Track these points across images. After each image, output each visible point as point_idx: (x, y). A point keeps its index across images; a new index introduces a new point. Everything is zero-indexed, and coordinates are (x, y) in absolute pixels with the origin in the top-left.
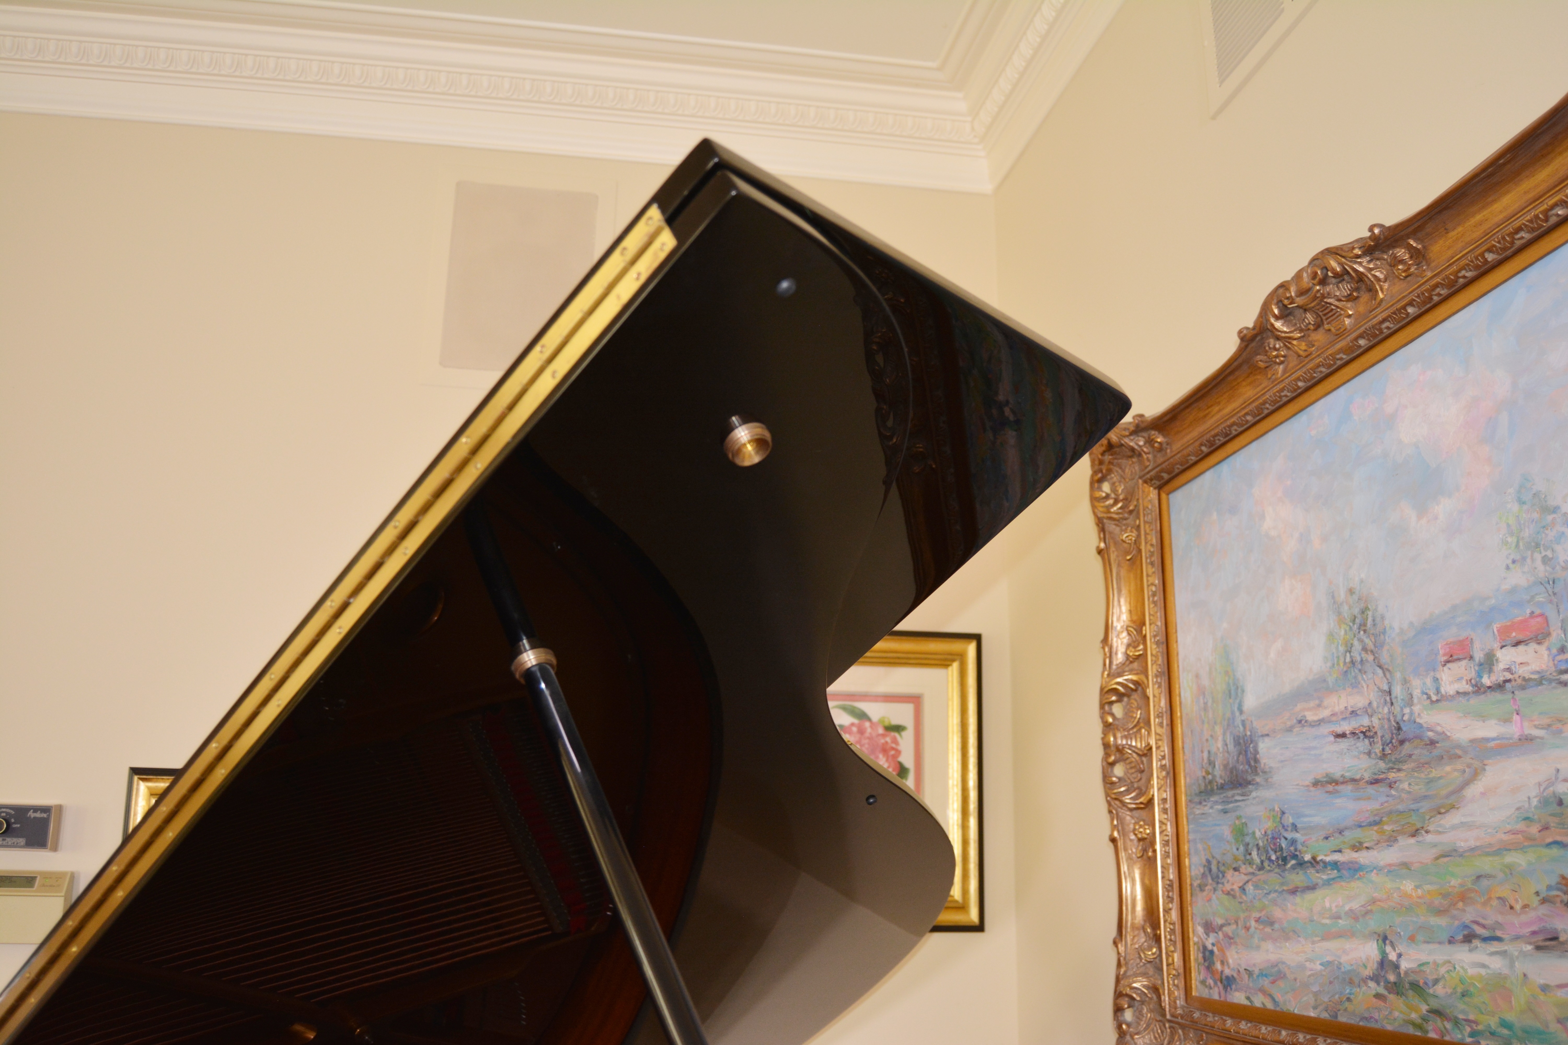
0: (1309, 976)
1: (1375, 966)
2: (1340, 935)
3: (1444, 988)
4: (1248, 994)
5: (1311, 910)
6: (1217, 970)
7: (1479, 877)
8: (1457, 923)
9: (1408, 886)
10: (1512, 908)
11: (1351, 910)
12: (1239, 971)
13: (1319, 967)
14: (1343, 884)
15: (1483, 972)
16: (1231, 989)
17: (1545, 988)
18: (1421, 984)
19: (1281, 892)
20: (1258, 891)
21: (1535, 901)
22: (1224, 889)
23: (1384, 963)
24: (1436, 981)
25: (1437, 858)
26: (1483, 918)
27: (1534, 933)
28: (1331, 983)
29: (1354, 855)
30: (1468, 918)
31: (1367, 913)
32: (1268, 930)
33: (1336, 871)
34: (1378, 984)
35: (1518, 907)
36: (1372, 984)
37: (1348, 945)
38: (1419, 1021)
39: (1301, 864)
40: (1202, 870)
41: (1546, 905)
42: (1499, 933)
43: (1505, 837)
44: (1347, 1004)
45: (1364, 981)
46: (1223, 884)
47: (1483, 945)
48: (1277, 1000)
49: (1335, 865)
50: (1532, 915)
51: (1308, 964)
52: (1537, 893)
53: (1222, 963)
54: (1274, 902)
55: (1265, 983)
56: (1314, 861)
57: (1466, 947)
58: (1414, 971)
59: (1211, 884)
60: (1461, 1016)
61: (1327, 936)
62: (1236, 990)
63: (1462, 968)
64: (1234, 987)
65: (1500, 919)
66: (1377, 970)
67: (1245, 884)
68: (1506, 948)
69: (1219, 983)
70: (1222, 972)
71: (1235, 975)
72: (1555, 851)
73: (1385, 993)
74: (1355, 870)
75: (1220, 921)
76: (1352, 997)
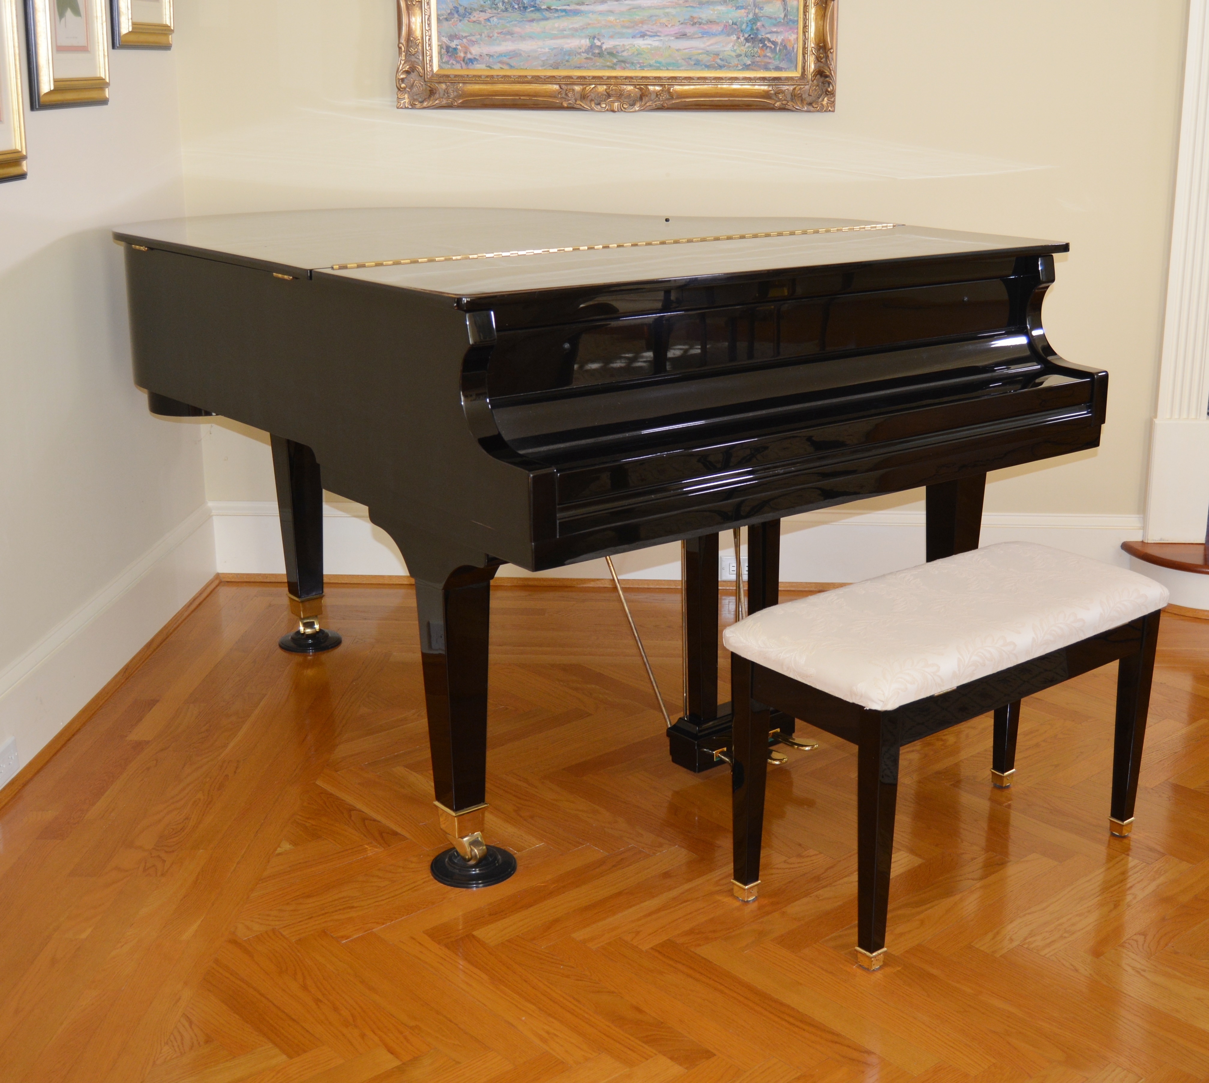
0: (540, 54)
1: (587, 47)
2: (564, 37)
3: (628, 53)
4: (487, 65)
5: (545, 28)
6: (460, 57)
7: (651, 16)
8: (637, 31)
9: (611, 18)
10: (666, 26)
11: (573, 28)
12: (481, 55)
13: (547, 50)
14: (569, 18)
15: (649, 47)
16: (473, 64)
17: (678, 50)
18: (614, 53)
19: (521, 21)
20: (501, 21)
21: (678, 23)
22: (470, 20)
23: (592, 47)
24: (623, 51)
25: (630, 9)
26: (652, 29)
27: (676, 33)
28: (555, 56)
29: (578, 7)
30: (643, 30)
31: (584, 28)
32: (509, 37)
33: (564, 13)
34: (588, 54)
35: (669, 26)
36: (584, 55)
37: (569, 41)
38: (612, 65)
39: (538, 9)
40: (449, 11)
41: (683, 25)
42: (658, 34)
43: (667, 4)
44: (566, 63)
45: (579, 54)
46: (470, 18)
47: (650, 38)
48: (512, 65)
49: (565, 11)
50: (676, 28)
51: (539, 50)
52: (679, 21)
53: (466, 53)
54: (515, 26)
55: (505, 59)
56: (549, 9)
57: (642, 39)
58: (610, 48)
59: (457, 18)
60: (635, 62)
61: (555, 37)
62: (477, 64)
63: (639, 46)
64: (475, 63)
65: (660, 29)
66: (588, 49)
67: (490, 18)
68: (662, 38)
69: (462, 62)
70: (464, 57)
71: (477, 57)
72: (689, 9)
73: (593, 57)
74: (576, 13)
75: (464, 35)
76: (570, 60)
